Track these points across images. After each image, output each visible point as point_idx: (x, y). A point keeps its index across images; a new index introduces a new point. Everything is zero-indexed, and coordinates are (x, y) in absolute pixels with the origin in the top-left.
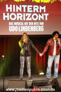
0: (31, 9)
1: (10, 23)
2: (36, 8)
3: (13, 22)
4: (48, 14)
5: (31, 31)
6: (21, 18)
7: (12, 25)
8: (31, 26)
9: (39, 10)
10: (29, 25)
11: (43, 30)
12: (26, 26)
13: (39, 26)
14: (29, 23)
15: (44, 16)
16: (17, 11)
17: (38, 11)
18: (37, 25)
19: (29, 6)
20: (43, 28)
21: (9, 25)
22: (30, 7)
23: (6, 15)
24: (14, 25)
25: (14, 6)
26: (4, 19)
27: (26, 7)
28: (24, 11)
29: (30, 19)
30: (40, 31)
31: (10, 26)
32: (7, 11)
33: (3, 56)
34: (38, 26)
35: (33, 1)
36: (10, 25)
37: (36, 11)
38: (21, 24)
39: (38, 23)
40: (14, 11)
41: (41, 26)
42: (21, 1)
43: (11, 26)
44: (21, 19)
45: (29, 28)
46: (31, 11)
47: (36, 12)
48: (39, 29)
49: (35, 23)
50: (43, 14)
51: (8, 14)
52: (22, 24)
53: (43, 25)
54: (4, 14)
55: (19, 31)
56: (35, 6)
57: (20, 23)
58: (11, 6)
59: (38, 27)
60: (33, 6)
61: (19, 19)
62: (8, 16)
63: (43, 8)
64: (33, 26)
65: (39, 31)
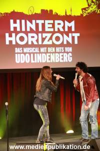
0: (51, 26)
1: (17, 50)
2: (59, 24)
3: (21, 48)
4: (78, 35)
5: (52, 61)
6: (34, 40)
7: (20, 53)
8: (51, 54)
9: (64, 27)
10: (47, 52)
11: (70, 60)
12: (43, 54)
13: (65, 54)
14: (49, 48)
15: (73, 38)
16: (28, 29)
17: (62, 30)
18: (62, 52)
19: (47, 22)
20: (70, 56)
21: (16, 52)
22: (49, 24)
23: (10, 36)
24: (23, 53)
25: (23, 21)
26: (7, 43)
27: (42, 24)
28: (40, 29)
29: (50, 43)
30: (67, 61)
31: (16, 55)
32: (12, 29)
33: (7, 104)
34: (62, 54)
35: (54, 13)
36: (18, 53)
37: (58, 29)
38: (35, 50)
39: (63, 48)
40: (23, 29)
41: (68, 53)
42: (35, 13)
43: (19, 55)
44: (35, 43)
45: (48, 58)
46: (52, 30)
47: (59, 31)
48: (65, 58)
49: (58, 49)
50: (70, 35)
51: (14, 35)
52: (37, 50)
53: (71, 52)
54: (7, 35)
55: (32, 61)
56: (57, 22)
57: (34, 48)
58: (18, 21)
59: (63, 56)
60: (54, 22)
61: (32, 42)
62: (13, 39)
63: (70, 25)
64: (54, 54)
65: (65, 61)
